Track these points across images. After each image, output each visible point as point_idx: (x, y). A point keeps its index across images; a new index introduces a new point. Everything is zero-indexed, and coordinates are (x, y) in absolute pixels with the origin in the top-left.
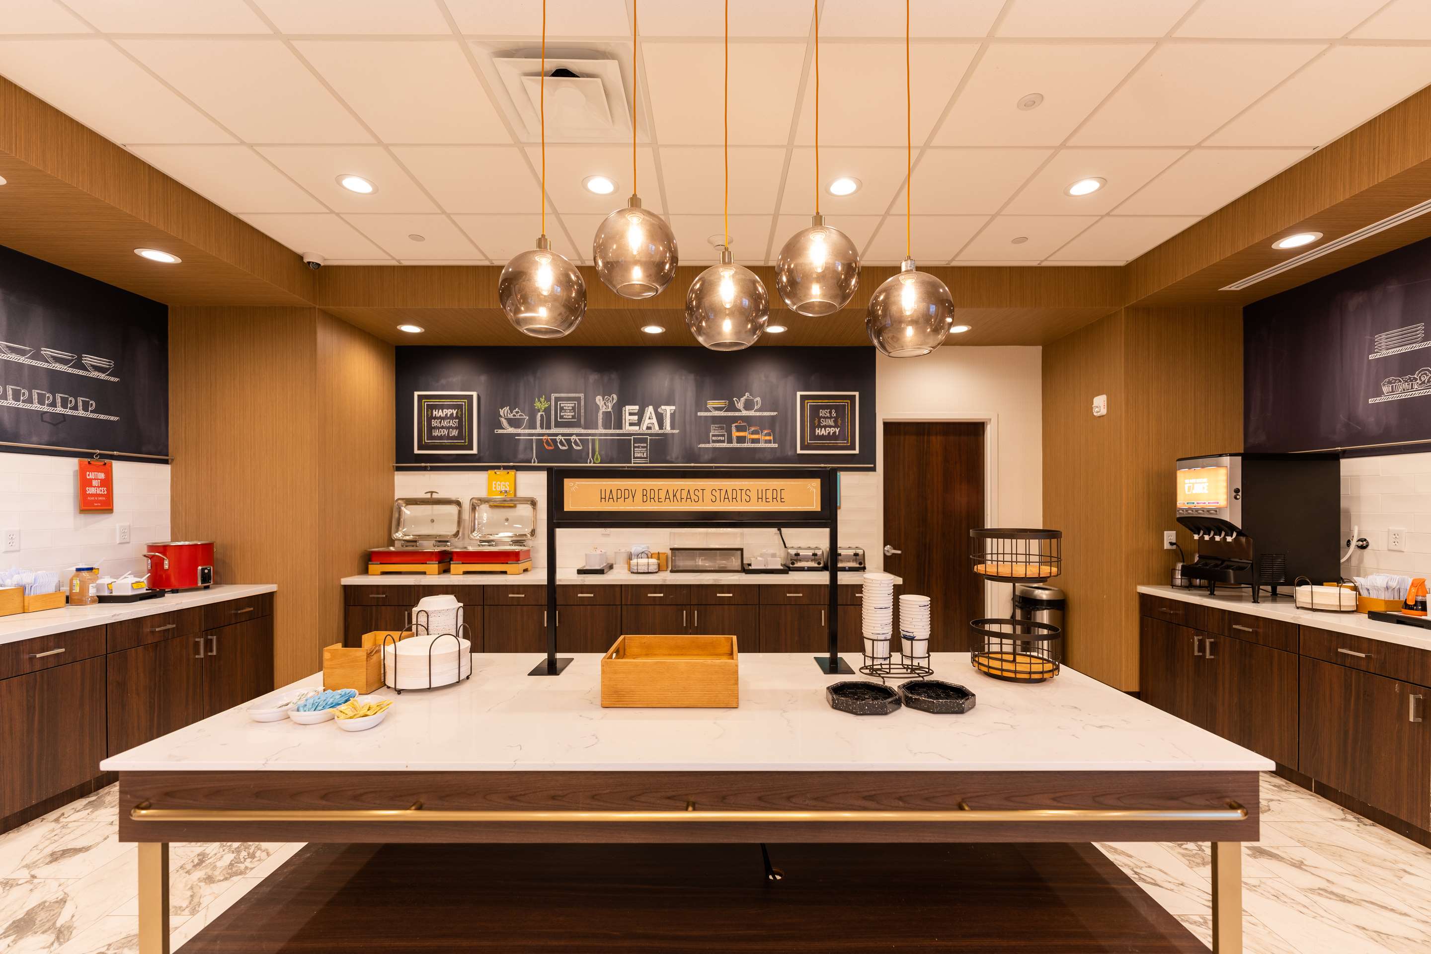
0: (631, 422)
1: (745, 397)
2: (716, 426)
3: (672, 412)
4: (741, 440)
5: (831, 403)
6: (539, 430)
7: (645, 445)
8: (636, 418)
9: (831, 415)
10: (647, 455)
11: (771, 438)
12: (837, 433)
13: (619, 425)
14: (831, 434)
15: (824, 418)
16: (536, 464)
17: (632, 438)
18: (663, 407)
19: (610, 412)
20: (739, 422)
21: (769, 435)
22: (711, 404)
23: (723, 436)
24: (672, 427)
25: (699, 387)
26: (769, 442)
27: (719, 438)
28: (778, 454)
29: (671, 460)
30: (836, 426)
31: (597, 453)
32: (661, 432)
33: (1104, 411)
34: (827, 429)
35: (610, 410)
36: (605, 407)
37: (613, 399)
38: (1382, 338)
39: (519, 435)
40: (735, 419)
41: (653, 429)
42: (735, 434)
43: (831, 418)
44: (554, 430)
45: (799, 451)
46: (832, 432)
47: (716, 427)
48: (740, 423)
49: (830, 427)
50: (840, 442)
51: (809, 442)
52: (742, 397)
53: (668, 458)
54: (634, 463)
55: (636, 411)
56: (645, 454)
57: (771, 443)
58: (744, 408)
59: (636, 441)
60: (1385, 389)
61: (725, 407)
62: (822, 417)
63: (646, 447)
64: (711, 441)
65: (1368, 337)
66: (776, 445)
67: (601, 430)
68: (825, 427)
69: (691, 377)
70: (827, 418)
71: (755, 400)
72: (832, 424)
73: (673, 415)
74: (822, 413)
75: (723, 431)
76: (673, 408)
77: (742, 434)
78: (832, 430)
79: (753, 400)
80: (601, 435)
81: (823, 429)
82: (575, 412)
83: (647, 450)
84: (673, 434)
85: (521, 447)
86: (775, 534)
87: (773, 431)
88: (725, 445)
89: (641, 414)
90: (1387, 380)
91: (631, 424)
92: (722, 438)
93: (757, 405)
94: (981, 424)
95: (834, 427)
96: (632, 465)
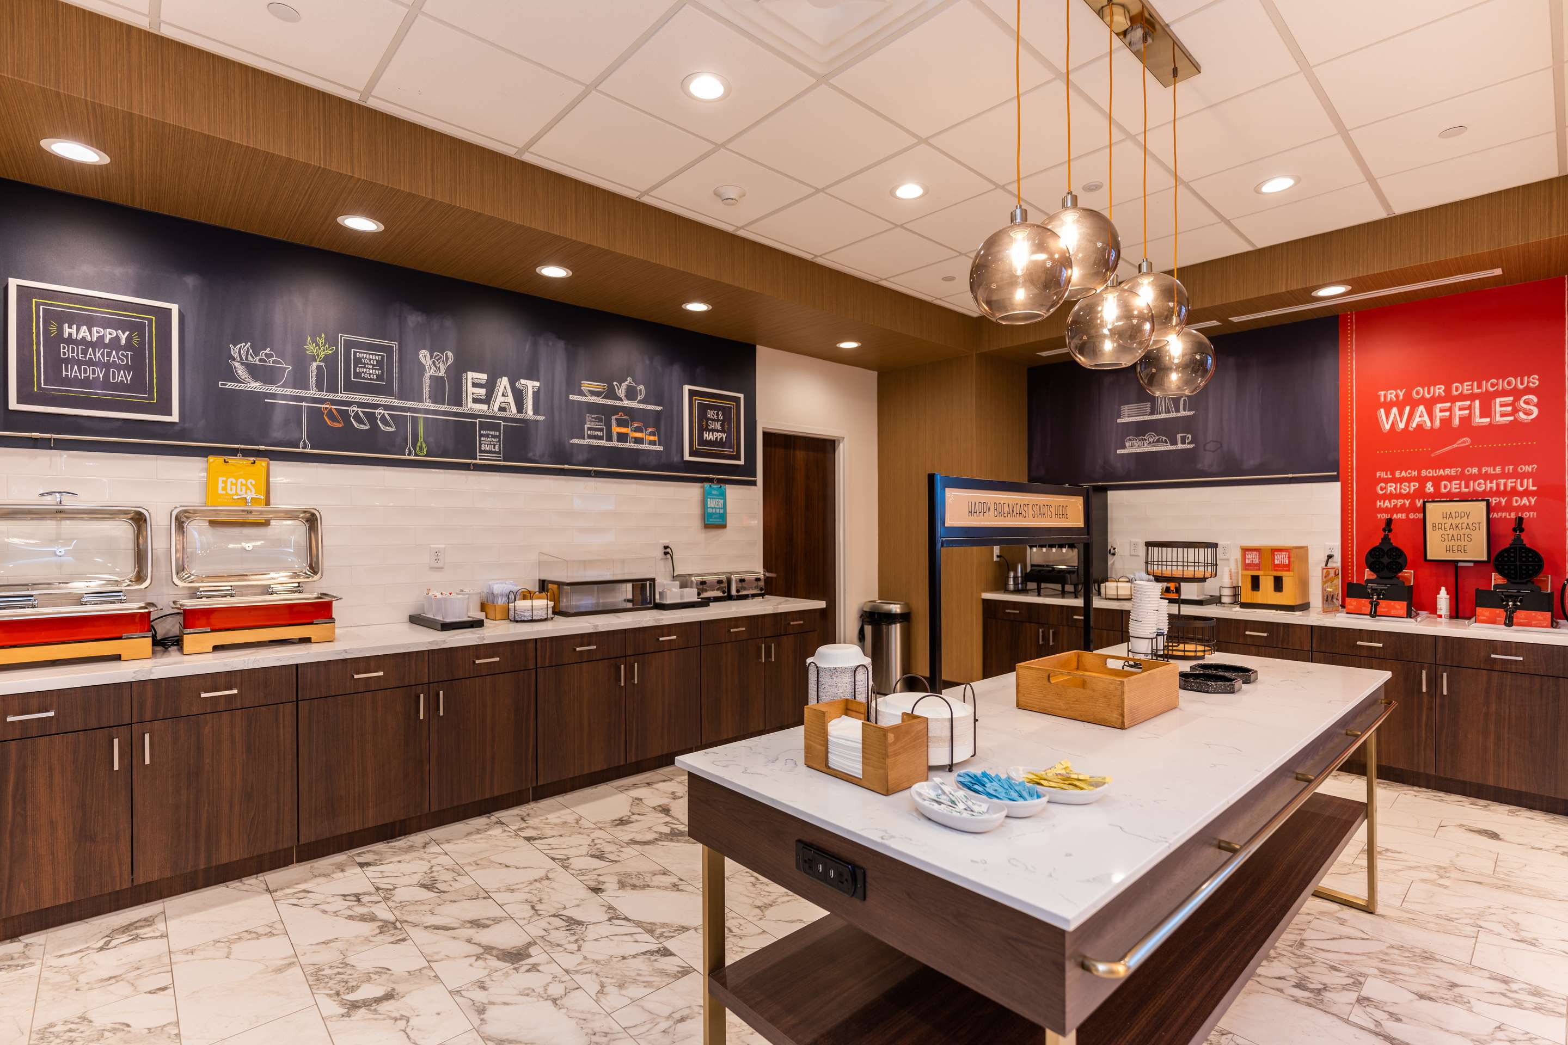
0: (475, 397)
1: (627, 383)
2: (593, 416)
3: (536, 390)
4: (622, 437)
5: (719, 403)
6: (313, 393)
7: (497, 433)
8: (483, 391)
9: (718, 417)
10: (500, 447)
11: (656, 438)
12: (724, 440)
13: (457, 399)
14: (718, 440)
15: (712, 420)
16: (308, 450)
17: (477, 421)
18: (523, 381)
19: (442, 378)
20: (620, 414)
21: (654, 434)
22: (587, 385)
23: (601, 430)
24: (536, 412)
25: (571, 360)
26: (654, 443)
27: (597, 433)
28: (664, 460)
29: (533, 458)
30: (723, 431)
31: (421, 440)
32: (519, 416)
34: (715, 433)
35: (442, 374)
36: (434, 368)
37: (447, 358)
38: (1125, 409)
39: (273, 396)
40: (616, 410)
41: (508, 411)
42: (616, 430)
43: (718, 420)
44: (342, 396)
45: (687, 457)
46: (719, 437)
47: (592, 418)
48: (621, 416)
49: (718, 431)
50: (727, 451)
51: (697, 447)
52: (623, 382)
53: (530, 455)
54: (480, 459)
55: (484, 382)
56: (497, 447)
57: (656, 445)
58: (626, 396)
59: (483, 426)
60: (1127, 444)
61: (604, 392)
62: (709, 419)
63: (499, 437)
64: (586, 436)
65: (1116, 407)
66: (661, 448)
67: (428, 405)
68: (713, 431)
69: (561, 344)
70: (714, 420)
71: (638, 388)
72: (719, 428)
73: (536, 394)
74: (711, 414)
75: (602, 424)
76: (537, 384)
77: (623, 430)
78: (719, 435)
79: (636, 387)
80: (427, 411)
81: (711, 433)
82: (382, 369)
83: (500, 441)
84: (536, 421)
85: (278, 417)
86: (662, 559)
87: (658, 430)
88: (603, 443)
89: (490, 387)
90: (1128, 438)
91: (475, 401)
92: (600, 434)
93: (640, 395)
94: (834, 441)
95: (721, 432)
96: (478, 461)
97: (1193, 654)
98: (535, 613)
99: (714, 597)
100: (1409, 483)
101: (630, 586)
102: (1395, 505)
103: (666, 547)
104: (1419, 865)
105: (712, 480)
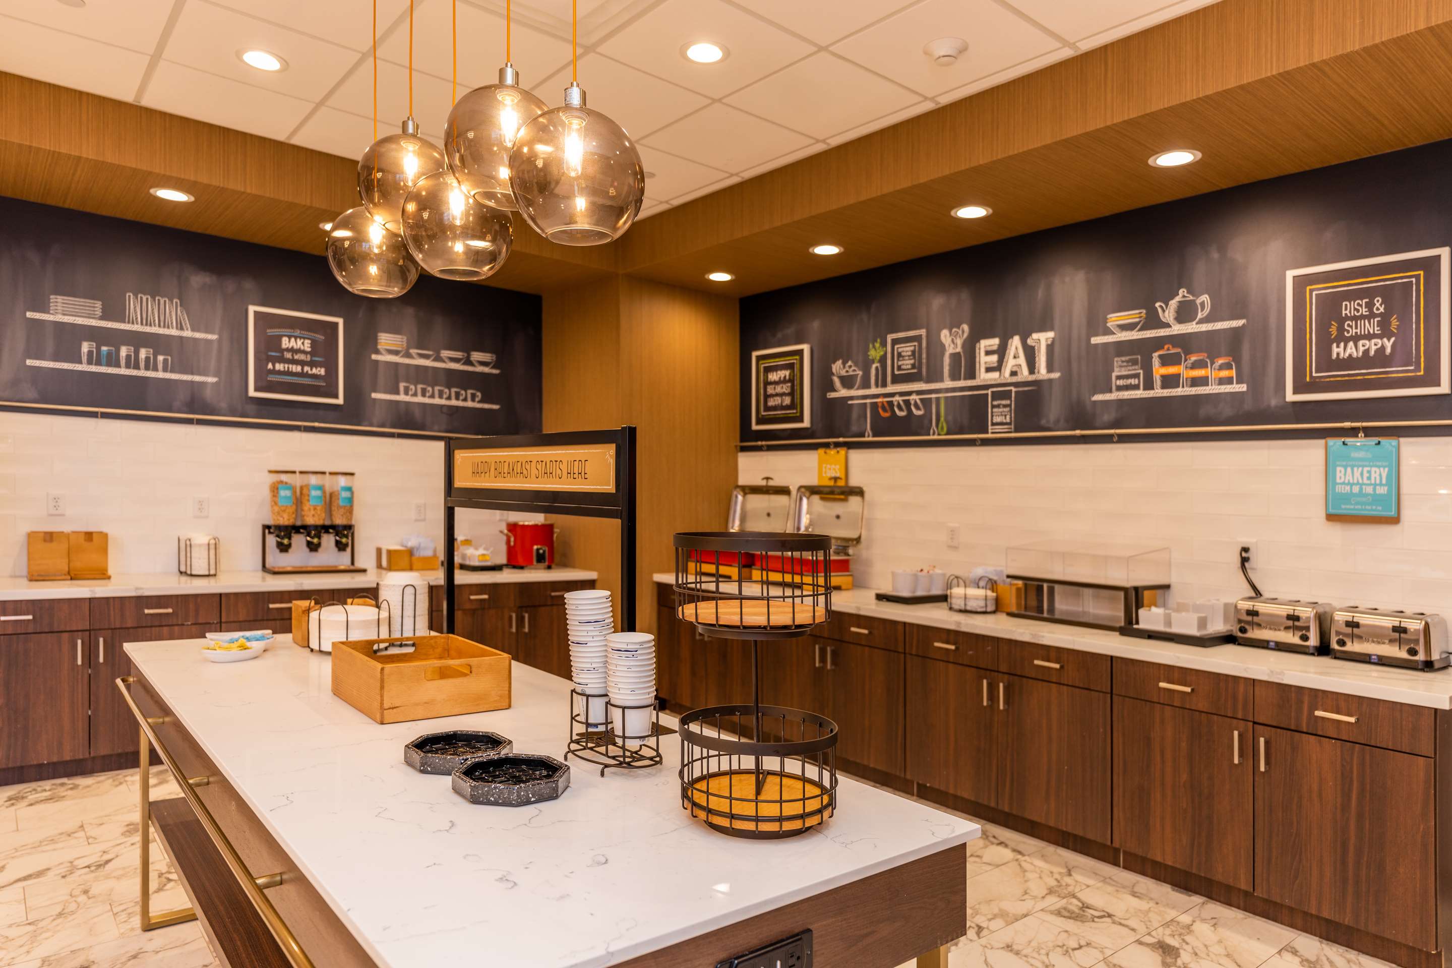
0: (988, 366)
1: (1178, 299)
2: (1123, 359)
3: (1049, 342)
4: (1170, 381)
5: (1374, 282)
6: (874, 390)
7: (1008, 402)
8: (994, 358)
9: (1371, 310)
10: (1011, 418)
11: (1233, 373)
12: (1388, 351)
13: (972, 372)
14: (1372, 353)
15: (1355, 318)
16: (871, 439)
17: (989, 392)
18: (1035, 336)
19: (959, 353)
20: (1166, 347)
21: (1228, 366)
22: (1115, 319)
23: (1136, 376)
24: (1050, 369)
26: (1229, 381)
27: (1130, 381)
28: (1248, 406)
29: (1047, 425)
30: (1386, 333)
31: (942, 419)
32: (1032, 378)
34: (1361, 343)
35: (959, 349)
36: (952, 346)
37: (963, 332)
39: (852, 398)
40: (1158, 343)
41: (1019, 374)
42: (1159, 370)
43: (1372, 316)
44: (891, 389)
45: (1290, 396)
46: (1374, 348)
47: (1123, 362)
48: (1168, 349)
49: (1369, 337)
50: (1396, 371)
51: (1314, 374)
52: (1172, 299)
53: (1043, 422)
54: (993, 433)
55: (995, 348)
56: (1008, 417)
57: (1232, 383)
58: (1176, 319)
59: (996, 396)
61: (1140, 321)
62: (1347, 318)
63: (1010, 406)
64: (1114, 388)
66: (1243, 388)
67: (948, 384)
68: (1356, 339)
70: (1362, 317)
71: (1198, 301)
72: (1375, 330)
73: (1050, 348)
74: (1348, 309)
75: (1136, 367)
76: (1051, 334)
77: (1171, 370)
78: (1373, 346)
79: (1194, 301)
80: (948, 390)
81: (1351, 344)
82: (914, 358)
83: (1011, 411)
84: (1051, 380)
85: (855, 415)
87: (1237, 360)
88: (1140, 394)
89: (1001, 352)
91: (989, 370)
92: (1134, 381)
93: (1202, 310)
95: (1380, 337)
96: (989, 436)
103: (1246, 550)
105: (1353, 432)
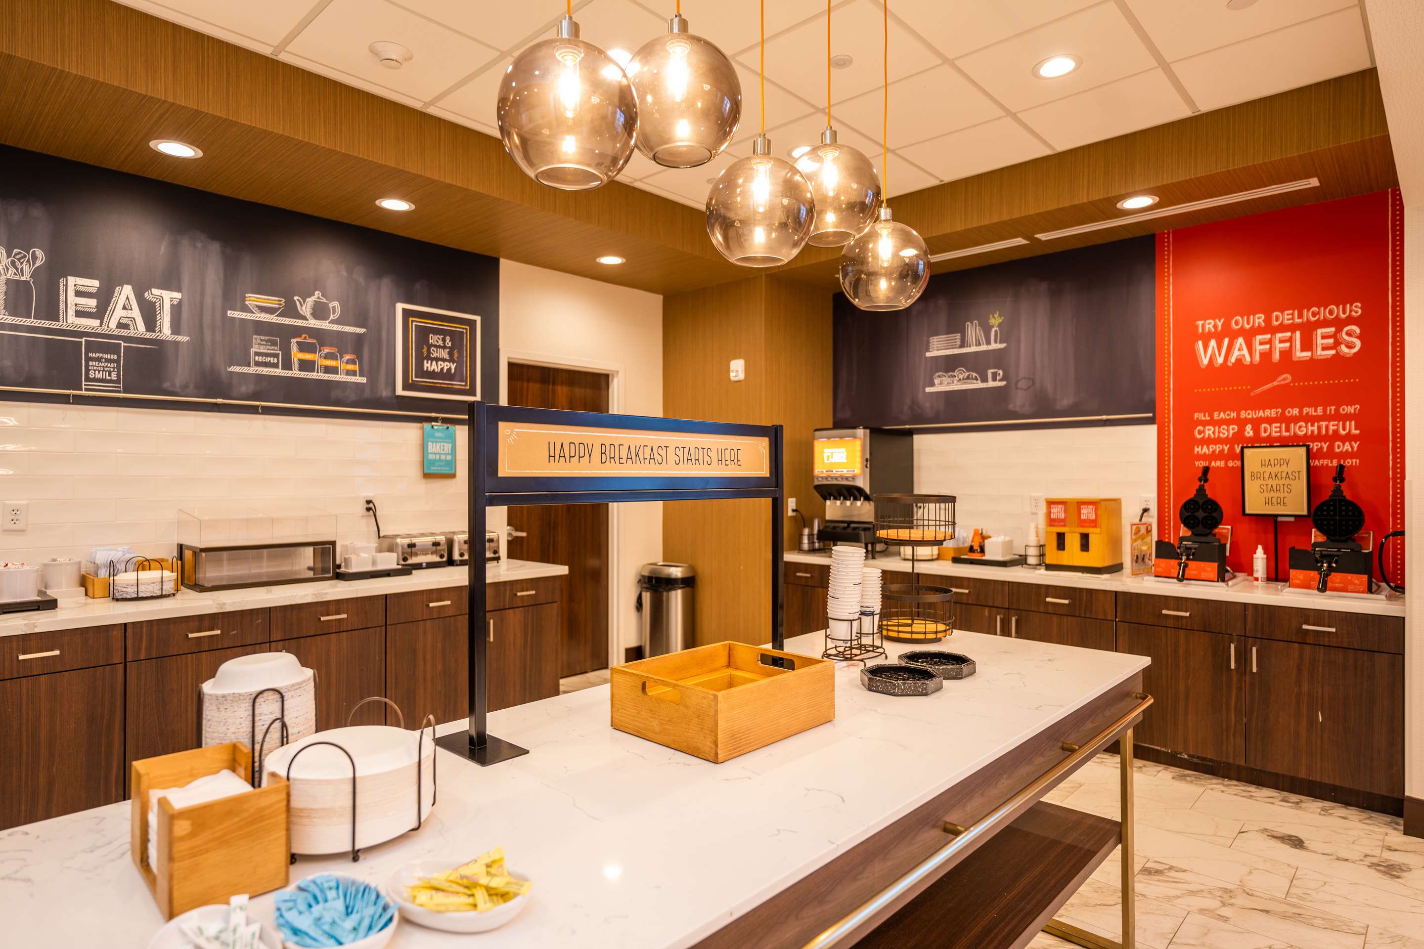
0: (79, 309)
1: (313, 298)
2: (263, 338)
3: (175, 303)
4: (306, 366)
5: (446, 326)
7: (115, 357)
8: (92, 303)
9: (444, 343)
10: (118, 375)
11: (357, 368)
12: (453, 371)
13: (51, 310)
14: (445, 371)
15: (436, 346)
17: (83, 340)
18: (155, 291)
19: (27, 283)
20: (303, 336)
21: (353, 362)
22: (253, 299)
23: (276, 356)
24: (176, 329)
25: (231, 267)
26: (353, 373)
27: (268, 359)
28: (367, 394)
29: (171, 389)
30: (451, 360)
32: (149, 335)
33: (741, 376)
34: (440, 363)
35: (26, 277)
36: (13, 270)
37: (35, 258)
38: (935, 341)
40: (297, 331)
41: (132, 328)
42: (297, 355)
43: (444, 347)
45: (400, 391)
46: (446, 368)
47: (262, 340)
48: (305, 338)
49: (444, 360)
50: (457, 384)
51: (414, 379)
52: (309, 297)
53: (166, 385)
54: (86, 390)
55: (94, 290)
56: (114, 374)
57: (356, 376)
58: (312, 314)
59: (90, 347)
60: (936, 381)
61: (280, 308)
62: (432, 345)
63: (117, 361)
64: (252, 363)
65: (925, 338)
66: (364, 380)
67: (5, 318)
68: (437, 359)
69: (215, 247)
70: (439, 347)
71: (331, 305)
72: (447, 357)
73: (176, 309)
74: (433, 339)
75: (276, 348)
76: (178, 295)
77: (308, 356)
78: (446, 366)
79: (328, 304)
80: (4, 326)
81: (434, 362)
83: (118, 367)
84: (176, 343)
86: (363, 516)
87: (360, 358)
88: (279, 372)
89: (105, 298)
90: (937, 374)
91: (79, 314)
92: (273, 360)
93: (334, 313)
94: (607, 376)
95: (449, 361)
96: (83, 393)
97: (922, 636)
98: (141, 588)
99: (427, 563)
100: (1228, 426)
101: (310, 550)
102: (1214, 451)
103: (369, 502)
104: (1203, 887)
105: (436, 420)
